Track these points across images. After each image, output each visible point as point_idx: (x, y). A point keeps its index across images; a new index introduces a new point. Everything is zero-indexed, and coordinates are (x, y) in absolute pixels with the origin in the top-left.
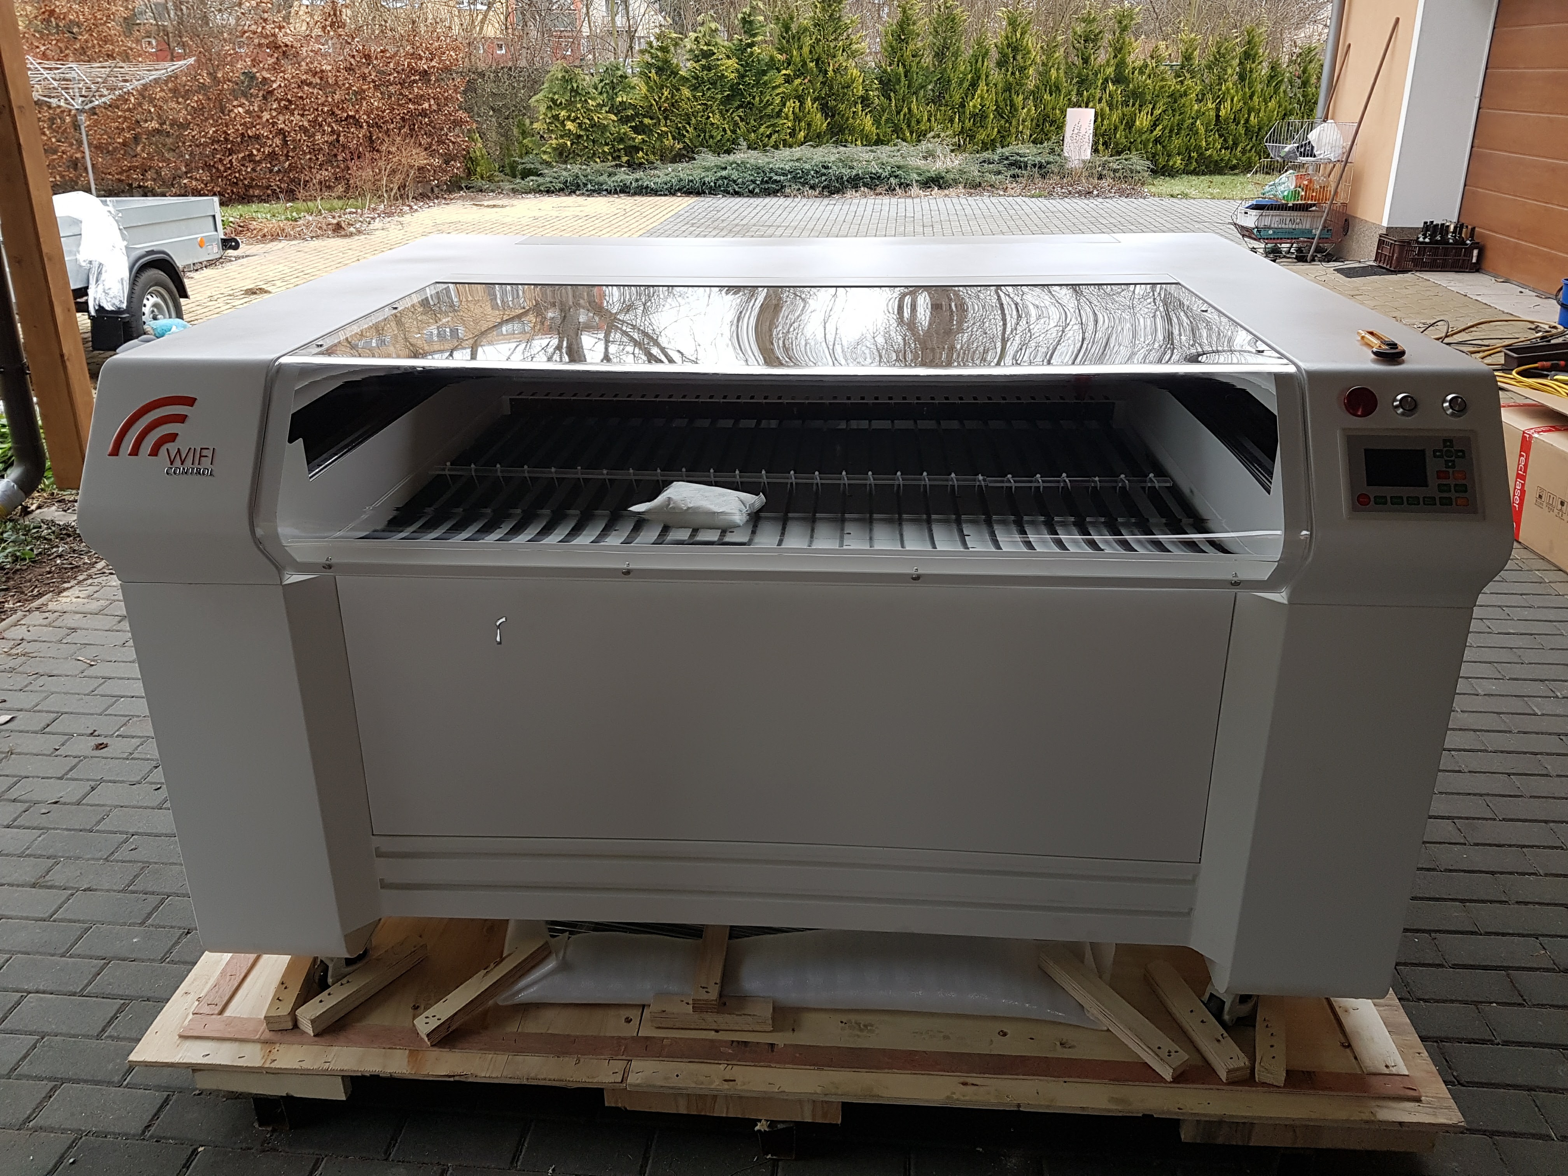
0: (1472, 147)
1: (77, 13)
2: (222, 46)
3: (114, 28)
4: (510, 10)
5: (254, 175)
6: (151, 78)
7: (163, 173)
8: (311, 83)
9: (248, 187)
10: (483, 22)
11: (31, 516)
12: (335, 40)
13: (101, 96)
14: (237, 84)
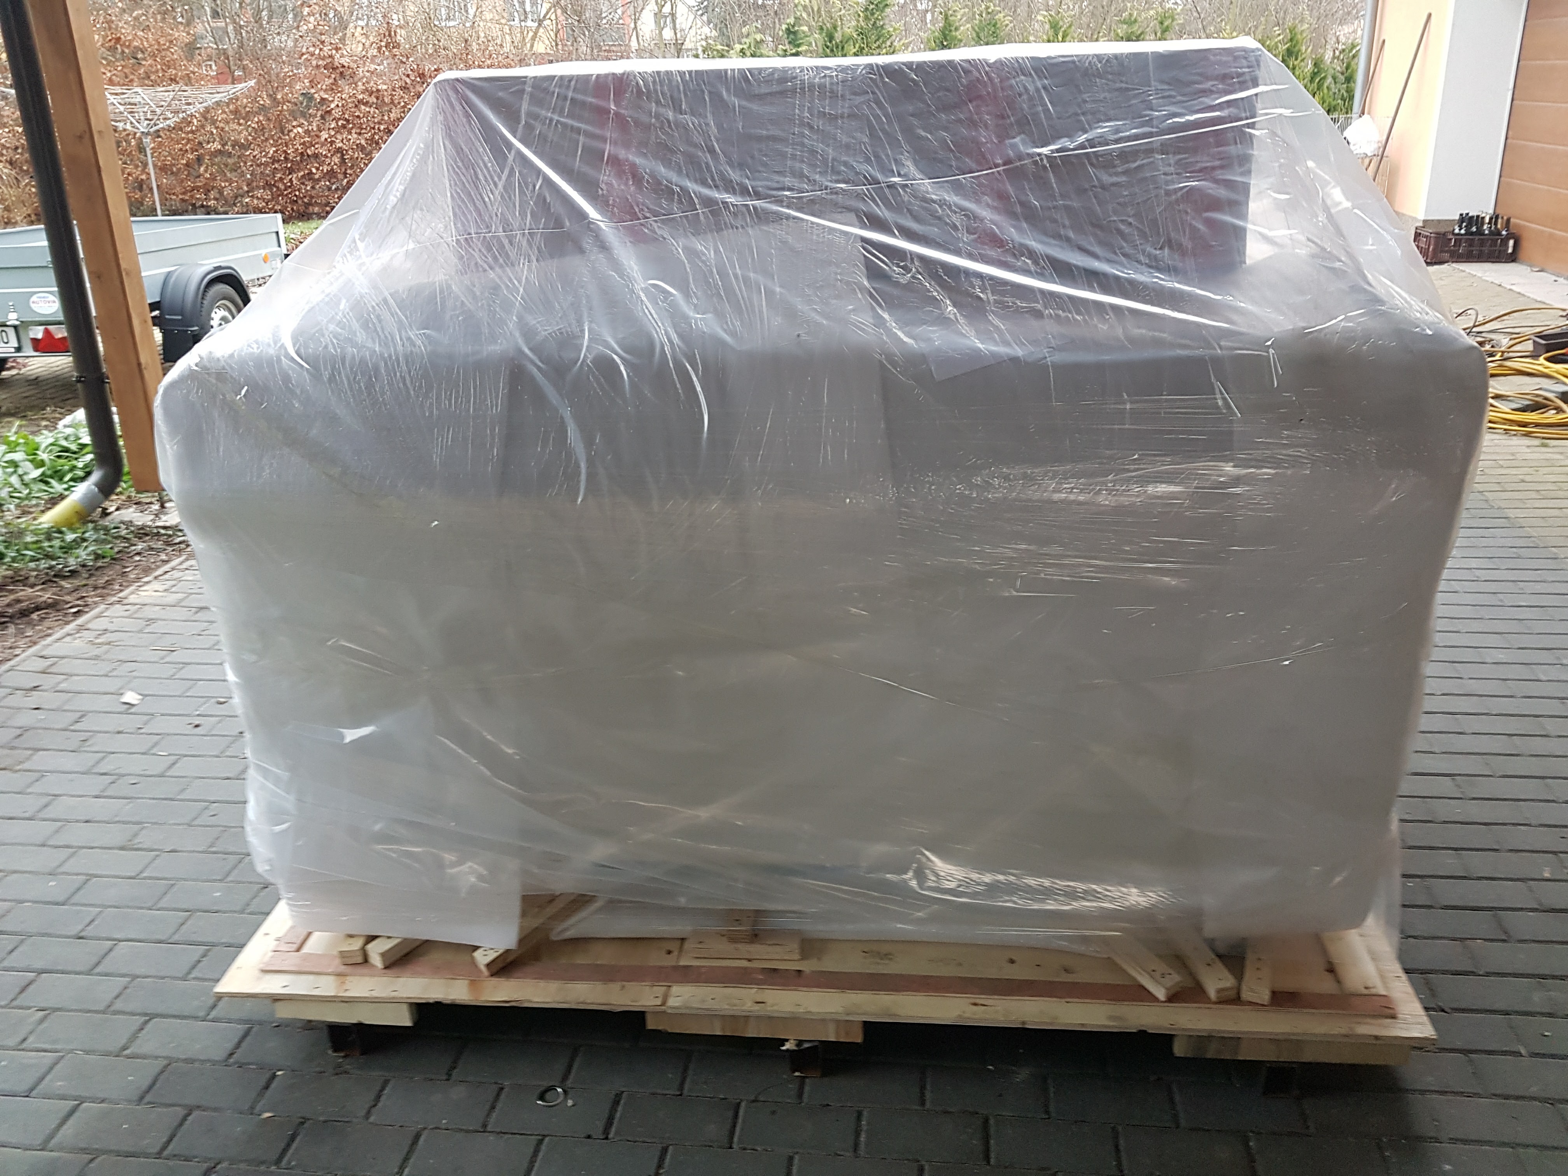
0: (1506, 138)
1: (141, 40)
2: (282, 69)
3: (176, 52)
4: (560, 27)
5: (313, 193)
6: (214, 100)
7: (225, 193)
8: (367, 102)
9: (307, 205)
10: (533, 39)
11: (110, 518)
12: (390, 60)
13: (165, 119)
14: (296, 105)
